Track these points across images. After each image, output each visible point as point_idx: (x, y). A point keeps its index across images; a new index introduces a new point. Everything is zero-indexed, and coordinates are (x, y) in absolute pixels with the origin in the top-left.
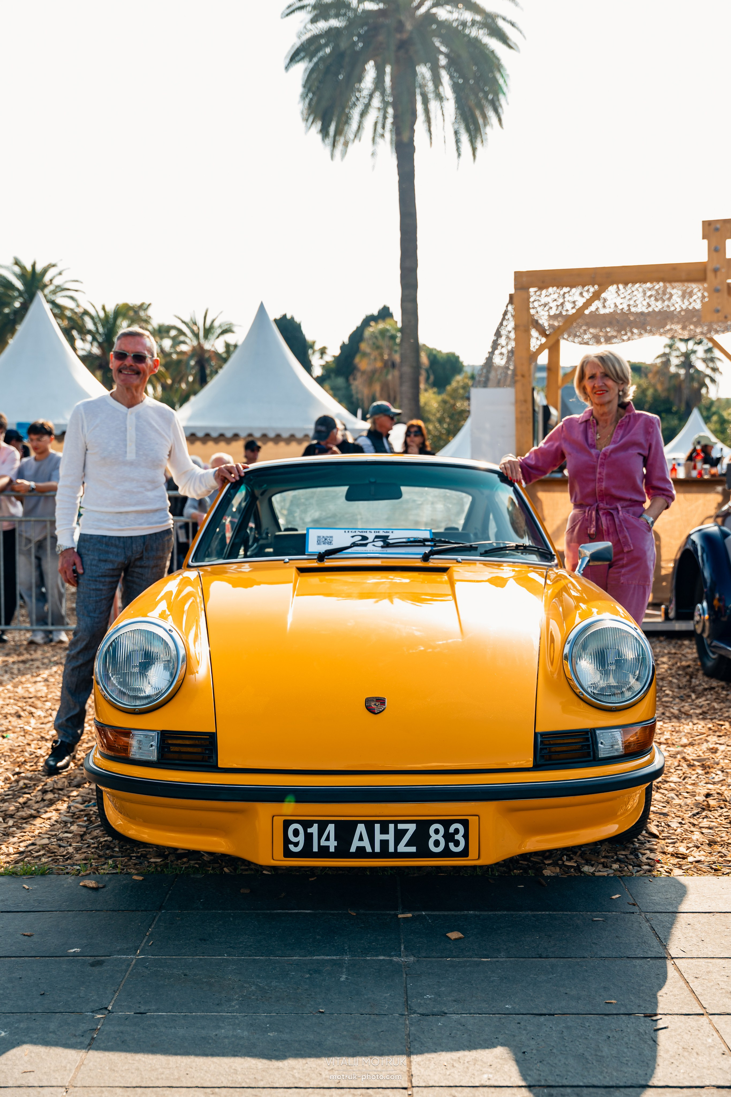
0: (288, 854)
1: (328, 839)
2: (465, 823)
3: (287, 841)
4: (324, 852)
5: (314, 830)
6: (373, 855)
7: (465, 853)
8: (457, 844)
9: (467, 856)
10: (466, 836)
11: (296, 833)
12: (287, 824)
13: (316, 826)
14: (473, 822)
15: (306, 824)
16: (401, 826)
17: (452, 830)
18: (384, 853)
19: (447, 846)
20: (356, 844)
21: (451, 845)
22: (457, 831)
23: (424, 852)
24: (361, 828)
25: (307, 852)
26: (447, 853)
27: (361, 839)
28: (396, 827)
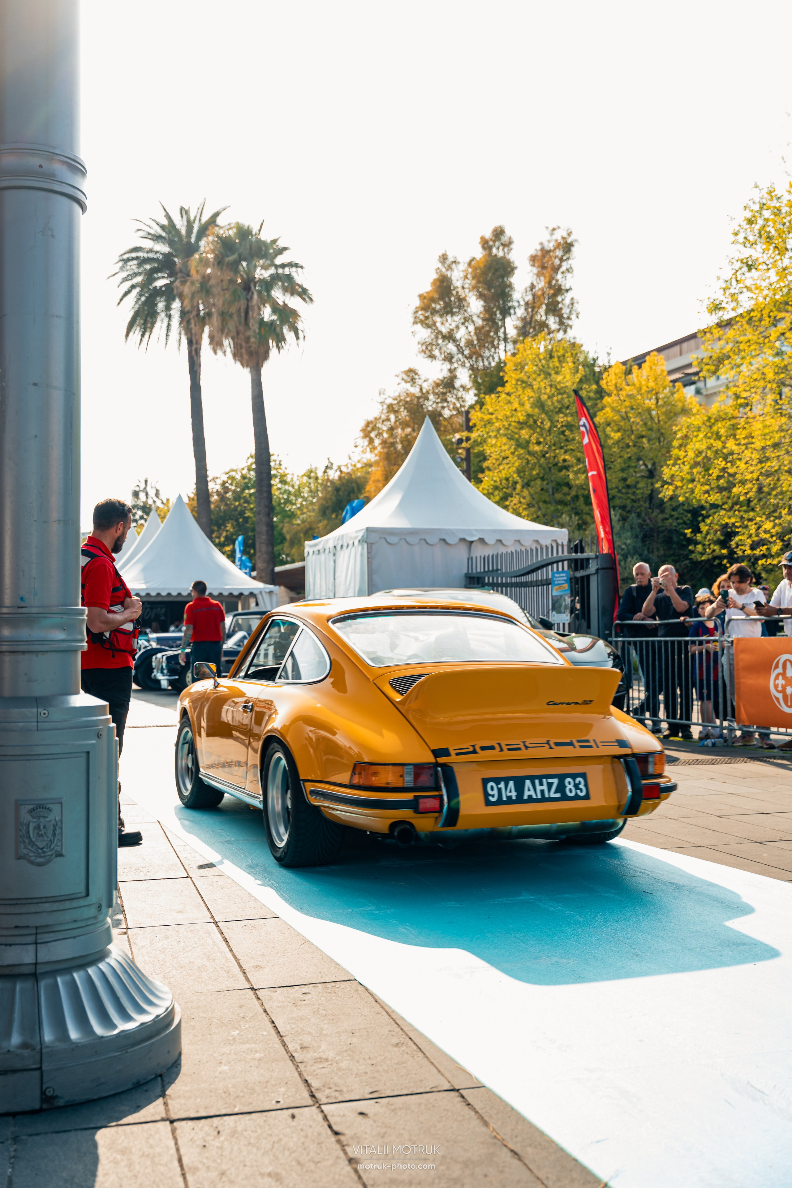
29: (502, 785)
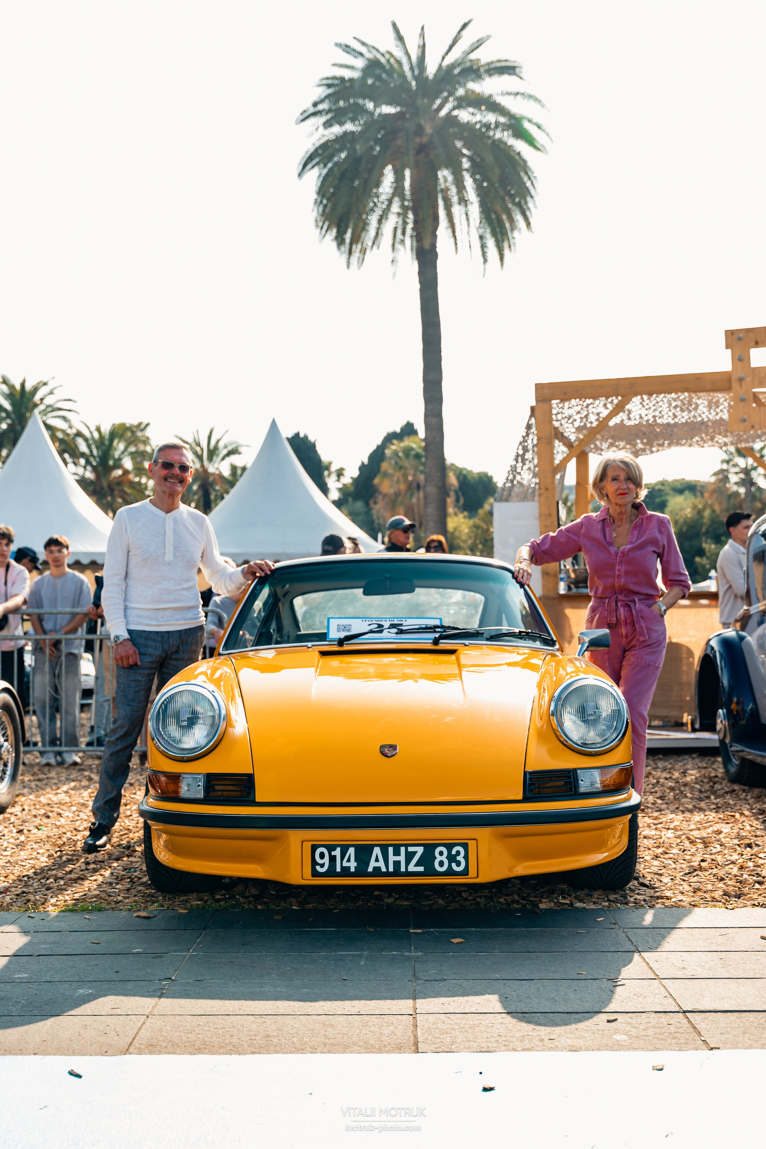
0: (315, 874)
1: (349, 860)
2: (465, 846)
3: (314, 863)
4: (346, 872)
5: (337, 853)
6: (388, 874)
7: (465, 872)
8: (458, 864)
9: (467, 875)
10: (466, 857)
11: (322, 856)
12: (314, 848)
13: (339, 849)
14: (472, 845)
15: (331, 848)
16: (411, 849)
17: (454, 852)
18: (397, 873)
19: (450, 866)
20: (372, 864)
21: (454, 865)
22: (458, 853)
23: (430, 872)
24: (377, 851)
25: (331, 873)
26: (450, 872)
27: (377, 860)
28: (406, 850)
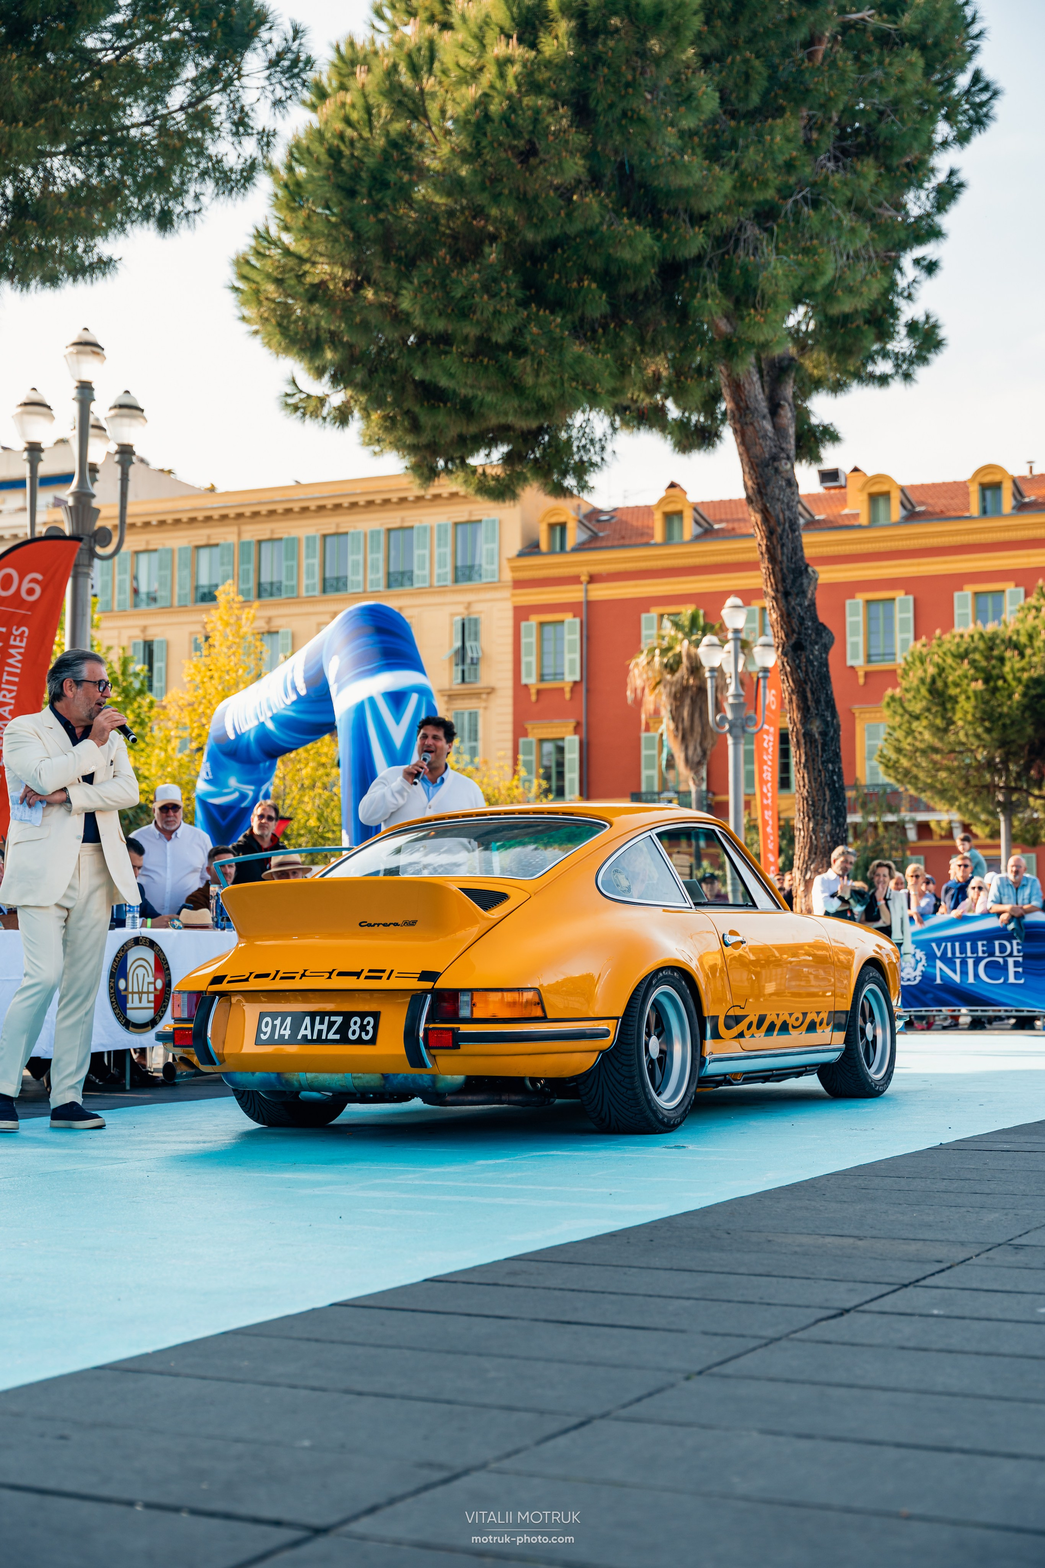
29: (278, 1022)
